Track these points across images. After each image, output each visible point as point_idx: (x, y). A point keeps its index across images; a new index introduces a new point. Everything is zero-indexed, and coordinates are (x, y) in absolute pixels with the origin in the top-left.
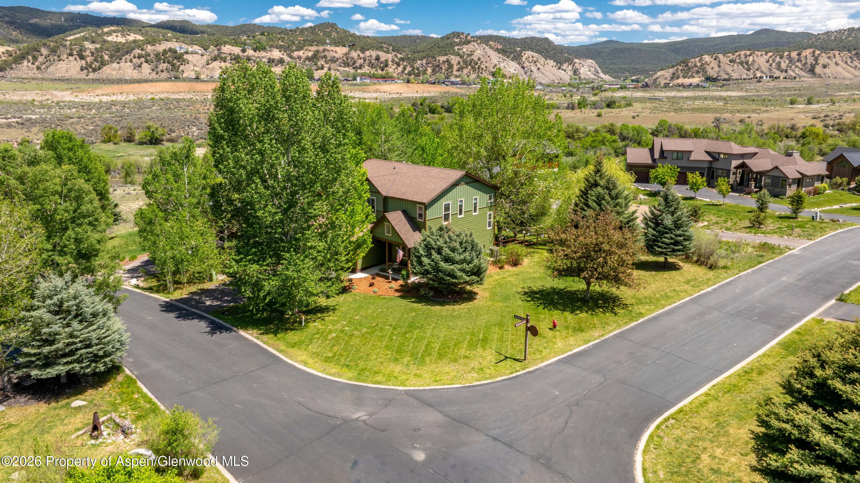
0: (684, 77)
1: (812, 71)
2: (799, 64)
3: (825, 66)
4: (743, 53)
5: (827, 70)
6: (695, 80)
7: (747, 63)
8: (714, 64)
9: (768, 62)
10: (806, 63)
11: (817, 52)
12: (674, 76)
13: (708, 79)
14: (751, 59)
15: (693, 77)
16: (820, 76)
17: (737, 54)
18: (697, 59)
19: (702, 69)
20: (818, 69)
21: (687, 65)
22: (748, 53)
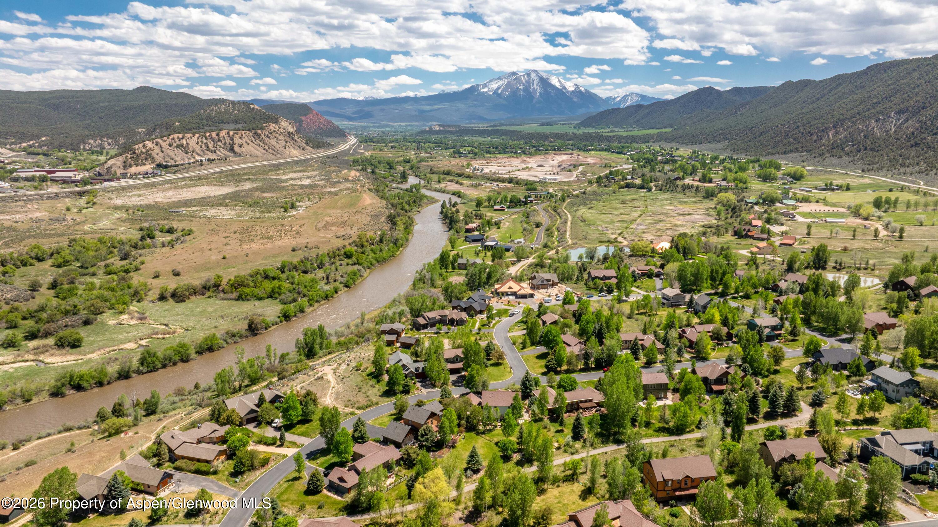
0: (137, 165)
1: (232, 150)
2: (219, 143)
3: (240, 146)
4: (176, 136)
5: (243, 149)
6: (148, 168)
7: (182, 146)
8: (157, 150)
9: (198, 143)
10: (225, 143)
11: (231, 133)
12: (126, 165)
13: (159, 166)
14: (184, 142)
15: (144, 164)
16: (240, 156)
17: (171, 137)
18: (141, 145)
19: (149, 156)
20: (236, 148)
21: (134, 153)
22: (181, 136)
